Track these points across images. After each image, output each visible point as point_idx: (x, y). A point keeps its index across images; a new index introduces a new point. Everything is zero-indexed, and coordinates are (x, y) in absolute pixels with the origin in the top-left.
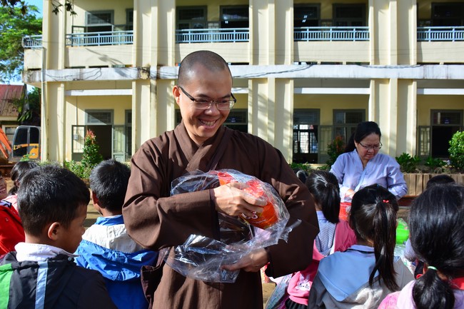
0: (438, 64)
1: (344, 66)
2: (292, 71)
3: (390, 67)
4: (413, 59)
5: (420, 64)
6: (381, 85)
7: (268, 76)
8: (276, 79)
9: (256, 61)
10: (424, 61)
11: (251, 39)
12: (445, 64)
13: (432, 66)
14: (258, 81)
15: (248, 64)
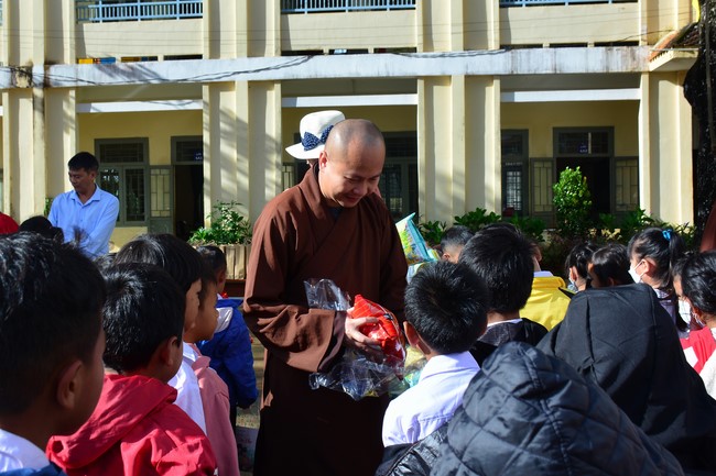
0: (540, 46)
1: (371, 56)
2: (277, 68)
3: (451, 56)
4: (493, 39)
5: (506, 47)
6: (436, 89)
7: (236, 78)
8: (250, 82)
9: (215, 51)
10: (514, 42)
11: (205, 13)
12: (552, 46)
13: (526, 50)
14: (218, 87)
15: (199, 57)
